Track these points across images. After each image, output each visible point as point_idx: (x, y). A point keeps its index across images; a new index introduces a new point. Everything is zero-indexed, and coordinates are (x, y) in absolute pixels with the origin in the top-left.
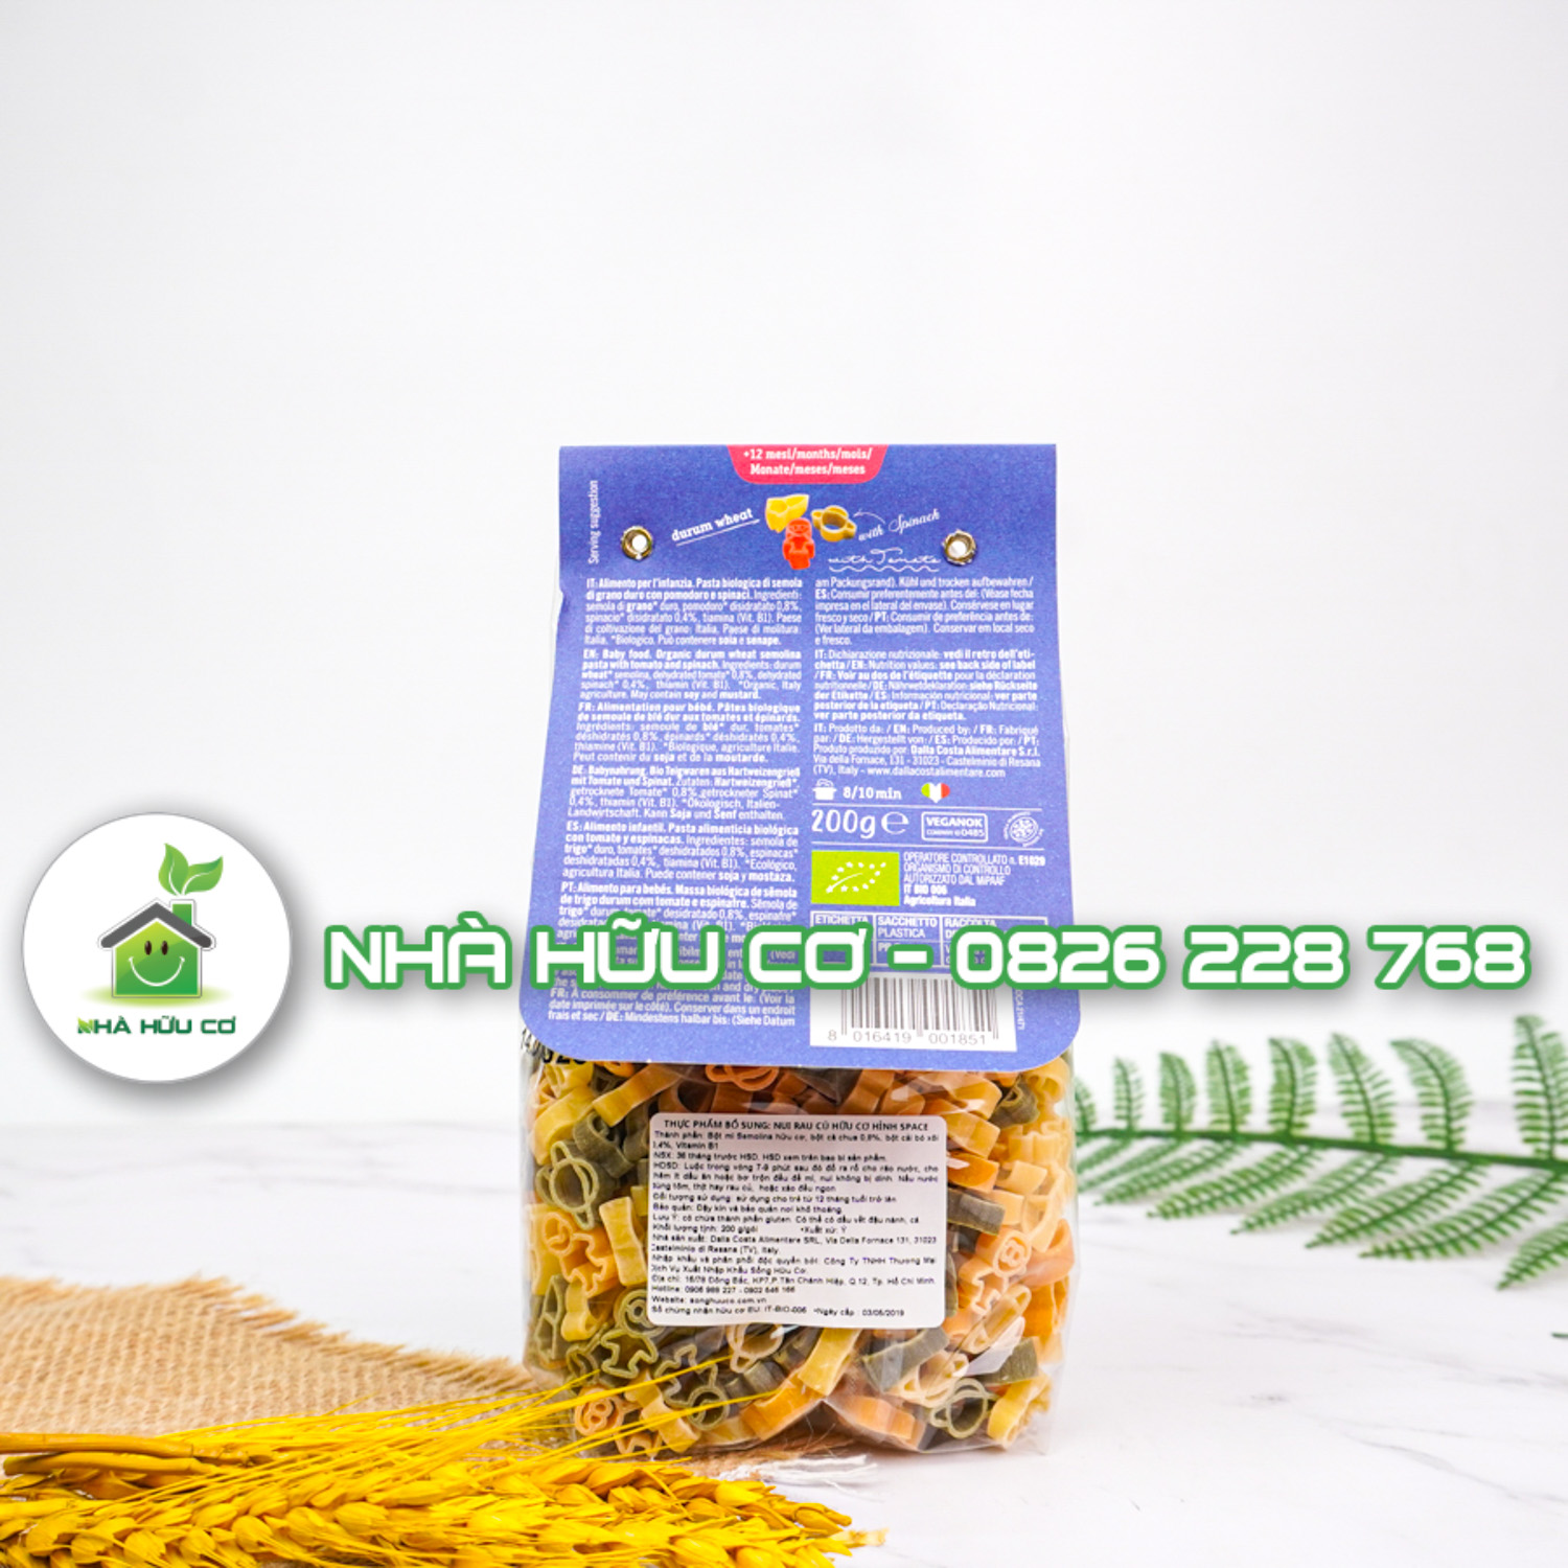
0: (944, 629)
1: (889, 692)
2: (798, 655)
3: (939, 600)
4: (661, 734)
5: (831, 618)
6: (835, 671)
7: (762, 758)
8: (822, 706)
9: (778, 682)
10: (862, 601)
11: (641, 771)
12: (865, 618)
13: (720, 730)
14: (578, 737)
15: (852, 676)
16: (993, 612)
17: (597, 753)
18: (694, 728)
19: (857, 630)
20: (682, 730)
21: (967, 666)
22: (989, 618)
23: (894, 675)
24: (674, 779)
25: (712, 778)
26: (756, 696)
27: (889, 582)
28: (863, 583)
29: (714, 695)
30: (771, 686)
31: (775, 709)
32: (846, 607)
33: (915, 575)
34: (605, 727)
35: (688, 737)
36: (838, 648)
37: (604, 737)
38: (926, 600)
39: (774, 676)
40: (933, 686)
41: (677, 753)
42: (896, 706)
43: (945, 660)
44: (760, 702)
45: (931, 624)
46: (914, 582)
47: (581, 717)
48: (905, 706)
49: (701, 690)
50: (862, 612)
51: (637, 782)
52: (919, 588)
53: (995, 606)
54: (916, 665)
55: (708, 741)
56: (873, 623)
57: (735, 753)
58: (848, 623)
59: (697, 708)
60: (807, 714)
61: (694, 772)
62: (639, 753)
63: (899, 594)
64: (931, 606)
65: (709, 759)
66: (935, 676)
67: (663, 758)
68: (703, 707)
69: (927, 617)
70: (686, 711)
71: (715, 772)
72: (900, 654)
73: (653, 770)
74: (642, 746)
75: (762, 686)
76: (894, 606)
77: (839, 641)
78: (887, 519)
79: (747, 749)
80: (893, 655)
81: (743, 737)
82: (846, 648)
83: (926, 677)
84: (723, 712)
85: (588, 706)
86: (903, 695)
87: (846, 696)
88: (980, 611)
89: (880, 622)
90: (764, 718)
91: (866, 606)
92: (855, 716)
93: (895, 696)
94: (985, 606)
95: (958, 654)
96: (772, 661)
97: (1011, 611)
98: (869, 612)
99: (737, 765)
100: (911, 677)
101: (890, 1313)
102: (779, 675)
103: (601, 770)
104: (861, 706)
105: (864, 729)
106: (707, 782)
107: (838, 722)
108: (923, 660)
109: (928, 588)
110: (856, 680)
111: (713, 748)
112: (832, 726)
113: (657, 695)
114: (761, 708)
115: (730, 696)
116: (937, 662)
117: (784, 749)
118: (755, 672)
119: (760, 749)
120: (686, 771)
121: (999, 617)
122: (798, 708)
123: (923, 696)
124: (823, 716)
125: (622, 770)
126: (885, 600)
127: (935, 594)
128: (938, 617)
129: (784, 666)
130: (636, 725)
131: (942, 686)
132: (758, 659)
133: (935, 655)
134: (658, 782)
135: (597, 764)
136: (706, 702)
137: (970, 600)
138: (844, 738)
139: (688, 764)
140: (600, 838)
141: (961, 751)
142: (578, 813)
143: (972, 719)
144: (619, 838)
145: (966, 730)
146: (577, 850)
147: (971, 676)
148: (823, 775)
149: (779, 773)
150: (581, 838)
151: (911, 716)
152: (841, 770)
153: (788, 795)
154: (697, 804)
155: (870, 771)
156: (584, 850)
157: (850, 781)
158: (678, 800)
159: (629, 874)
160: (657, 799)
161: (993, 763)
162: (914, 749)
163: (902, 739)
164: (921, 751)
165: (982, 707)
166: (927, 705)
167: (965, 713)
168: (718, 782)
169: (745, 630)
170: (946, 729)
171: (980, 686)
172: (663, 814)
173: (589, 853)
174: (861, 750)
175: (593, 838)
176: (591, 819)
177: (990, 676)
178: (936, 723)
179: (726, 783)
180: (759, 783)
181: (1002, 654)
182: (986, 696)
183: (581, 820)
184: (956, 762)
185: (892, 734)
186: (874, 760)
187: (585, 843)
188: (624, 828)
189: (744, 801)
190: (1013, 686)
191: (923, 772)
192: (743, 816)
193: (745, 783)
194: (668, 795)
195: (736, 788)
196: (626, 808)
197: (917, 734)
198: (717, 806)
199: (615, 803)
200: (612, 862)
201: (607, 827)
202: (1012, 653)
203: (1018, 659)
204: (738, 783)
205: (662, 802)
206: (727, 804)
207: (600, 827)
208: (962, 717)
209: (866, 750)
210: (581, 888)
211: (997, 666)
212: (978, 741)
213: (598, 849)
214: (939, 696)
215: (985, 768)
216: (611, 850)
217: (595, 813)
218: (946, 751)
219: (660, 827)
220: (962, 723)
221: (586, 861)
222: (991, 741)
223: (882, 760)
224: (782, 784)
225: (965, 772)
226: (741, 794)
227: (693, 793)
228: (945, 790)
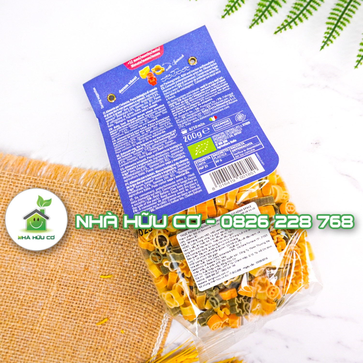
0: (198, 82)
1: (190, 102)
2: (164, 105)
3: (193, 76)
4: (136, 138)
5: (168, 93)
6: (174, 104)
7: (164, 132)
8: (175, 113)
9: (161, 113)
11: (135, 149)
12: (176, 89)
13: (151, 130)
14: (115, 148)
15: (179, 103)
16: (208, 72)
17: (121, 150)
18: (144, 133)
19: (176, 93)
20: (141, 135)
21: (207, 88)
22: (208, 74)
23: (190, 98)
24: (144, 146)
25: (153, 142)
26: (157, 119)
27: (179, 77)
28: (172, 81)
29: (146, 124)
30: (160, 115)
31: (163, 119)
32: (170, 89)
33: (184, 73)
34: (121, 143)
35: (143, 136)
36: (173, 99)
37: (122, 145)
38: (190, 77)
39: (159, 112)
40: (201, 96)
41: (142, 141)
42: (194, 105)
43: (201, 89)
44: (158, 120)
45: (194, 82)
46: (185, 75)
47: (114, 144)
48: (196, 103)
49: (142, 124)
51: (134, 151)
52: (187, 75)
53: (208, 71)
54: (194, 94)
55: (149, 134)
56: (179, 89)
57: (157, 133)
58: (173, 92)
59: (143, 128)
60: (172, 117)
61: (148, 143)
62: (132, 145)
63: (182, 79)
64: (192, 78)
65: (151, 138)
66: (201, 93)
67: (139, 143)
68: (144, 127)
69: (192, 81)
70: (140, 130)
71: (153, 140)
72: (189, 93)
73: (137, 147)
74: (132, 143)
75: (157, 116)
76: (182, 83)
77: (172, 97)
78: (171, 63)
79: (160, 131)
80: (187, 94)
81: (157, 129)
82: (175, 98)
83: (198, 95)
84: (150, 126)
85: (115, 141)
86: (194, 102)
87: (180, 108)
88: (205, 74)
89: (181, 88)
90: (161, 123)
91: (175, 86)
92: (184, 111)
93: (192, 103)
94: (205, 72)
95: (204, 86)
96: (157, 110)
97: (213, 70)
98: (177, 87)
99: (159, 136)
100: (194, 96)
101: (263, 260)
102: (161, 112)
103: (124, 153)
104: (185, 109)
105: (188, 113)
107: (180, 115)
108: (196, 92)
109: (189, 74)
110: (181, 104)
111: (151, 135)
112: (179, 117)
113: (131, 130)
114: (159, 121)
115: (150, 122)
116: (199, 90)
117: (169, 127)
118: (154, 114)
119: (163, 129)
120: (146, 143)
121: (210, 73)
122: (169, 117)
123: (200, 99)
124: (176, 115)
125: (130, 151)
126: (180, 82)
127: (191, 75)
128: (195, 80)
129: (161, 109)
130: (129, 139)
131: (203, 95)
132: (154, 111)
133: (198, 89)
134: (140, 149)
135: (122, 152)
136: (144, 126)
137: (201, 72)
138: (183, 118)
139: (146, 142)
140: (131, 169)
141: (215, 107)
142: (122, 166)
143: (215, 98)
144: (135, 167)
145: (214, 102)
146: (126, 174)
147: (210, 89)
148: (182, 128)
149: (170, 133)
150: (125, 171)
151: (198, 105)
152: (186, 125)
153: (175, 137)
154: (152, 149)
155: (194, 122)
156: (128, 173)
157: (190, 126)
158: (147, 151)
159: (141, 174)
160: (141, 153)
161: (225, 105)
162: (203, 112)
163: (199, 111)
164: (205, 111)
165: (216, 95)
166: (202, 101)
167: (212, 98)
168: (155, 142)
169: (147, 106)
170: (209, 104)
171: (213, 91)
172: (144, 156)
173: (129, 174)
174: (190, 118)
175: (129, 170)
176: (126, 165)
177: (214, 87)
178: (206, 103)
179: (157, 142)
180: (166, 137)
181: (215, 81)
182: (216, 92)
183: (124, 167)
184: (215, 110)
185: (195, 111)
186: (194, 119)
187: (127, 172)
188: (136, 164)
189: (164, 143)
190: (221, 86)
191: (208, 116)
192: (165, 147)
193: (162, 139)
194: (144, 151)
195: (161, 141)
196: (134, 159)
197: (202, 108)
198: (157, 148)
199: (131, 159)
200: (136, 173)
201: (131, 165)
202: (218, 79)
203: (220, 80)
204: (161, 140)
205: (143, 153)
206: (160, 146)
207: (129, 166)
208: (211, 99)
209: (191, 117)
210: (131, 183)
211: (215, 84)
212: (219, 102)
213: (131, 172)
214: (204, 97)
215: (223, 108)
216: (134, 170)
217: (127, 164)
218: (211, 108)
219: (145, 159)
220: (212, 100)
221: (129, 176)
222: (222, 101)
223: (196, 118)
224: (172, 135)
225: (219, 111)
226: (163, 142)
227: (150, 148)
228: (216, 117)
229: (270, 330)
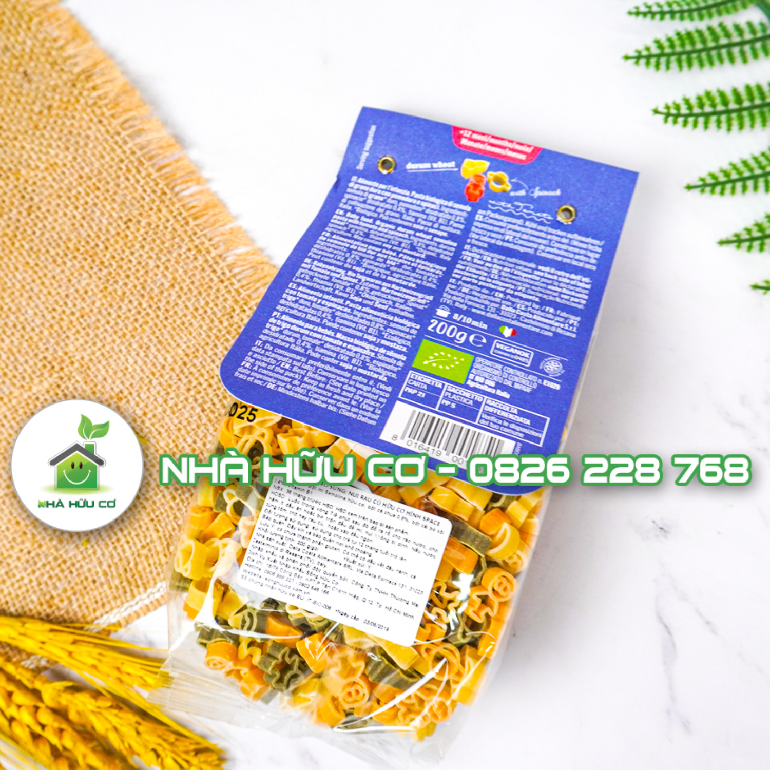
0: (543, 255)
1: (500, 276)
2: (455, 245)
3: (545, 239)
4: (362, 258)
5: (480, 232)
6: (473, 258)
7: (414, 286)
8: (459, 272)
9: (439, 254)
10: (501, 227)
11: (343, 272)
12: (500, 236)
13: (396, 266)
14: (316, 246)
15: (482, 263)
16: (575, 254)
17: (322, 256)
18: (382, 260)
19: (493, 241)
20: (375, 260)
21: (550, 276)
22: (572, 256)
23: (506, 269)
24: (360, 280)
25: (381, 286)
26: (423, 256)
27: (520, 222)
28: (505, 219)
29: (400, 249)
30: (434, 254)
31: (432, 265)
32: (491, 228)
33: (536, 222)
34: (333, 246)
35: (376, 264)
36: (479, 247)
37: (330, 250)
38: (538, 237)
39: (437, 250)
40: (527, 280)
41: (367, 269)
42: (501, 284)
43: (537, 270)
44: (424, 260)
45: (536, 250)
46: (534, 225)
47: (321, 238)
48: (507, 285)
49: (394, 245)
50: (499, 233)
51: (338, 276)
52: (536, 230)
53: (577, 250)
54: (520, 268)
55: (387, 269)
56: (503, 241)
57: (400, 279)
58: (490, 237)
59: (387, 252)
60: (448, 274)
61: (372, 280)
62: (345, 262)
63: (523, 230)
64: (540, 241)
65: (384, 277)
66: (530, 276)
67: (358, 269)
68: (391, 253)
69: (535, 246)
70: (381, 252)
71: (384, 284)
72: (514, 260)
73: (350, 273)
74: (349, 260)
75: (429, 253)
76: (519, 235)
77: (481, 244)
78: (530, 188)
79: (407, 279)
80: (509, 259)
81: (407, 273)
82: (484, 248)
83: (524, 275)
84: (401, 258)
85: (328, 234)
86: (507, 280)
87: (474, 271)
88: (567, 251)
89: (508, 241)
90: (423, 268)
91: (502, 231)
92: (476, 282)
93: (502, 279)
94: (571, 249)
95: (547, 269)
96: (439, 243)
97: (586, 256)
98: (503, 234)
99: (398, 285)
100: (516, 272)
101: (380, 627)
102: (440, 251)
103: (321, 265)
104: (481, 278)
105: (479, 289)
106: (378, 288)
107: (464, 282)
108: (525, 267)
109: (541, 231)
110: (483, 266)
111: (388, 272)
112: (460, 282)
113: (368, 240)
114: (423, 263)
115: (409, 252)
116: (533, 269)
117: (428, 285)
118: (427, 246)
119: (416, 281)
120: (368, 279)
121: (577, 257)
122: (444, 269)
123: (519, 284)
124: (457, 276)
125: (333, 268)
126: (515, 231)
127: (543, 235)
128: (542, 247)
129: (445, 247)
130: (350, 250)
131: (532, 282)
132: (432, 240)
133: (533, 266)
134: (350, 279)
135: (320, 261)
136: (394, 251)
137: (563, 244)
138: (464, 290)
139: (370, 276)
140: (305, 296)
141: (531, 316)
142: (298, 280)
143: (543, 303)
144: (315, 299)
145: (537, 307)
146: (290, 298)
147: (550, 282)
148: (445, 304)
149: (420, 295)
150: (294, 293)
151: (508, 291)
152: (457, 304)
153: (421, 307)
154: (367, 296)
155: (474, 310)
156: (294, 299)
157: (460, 311)
158: (357, 291)
159: (314, 319)
160: (345, 287)
161: (547, 327)
162: (503, 307)
163: (498, 300)
164: (507, 309)
165: (551, 298)
166: (520, 288)
167: (541, 298)
168: (383, 289)
169: (430, 224)
170: (526, 303)
171: (553, 288)
172: (346, 295)
173: (296, 302)
174: (473, 298)
175: (301, 295)
176: (304, 286)
177: (561, 285)
178: (521, 298)
179: (388, 291)
180: (407, 297)
181: (573, 276)
182: (556, 294)
183: (299, 285)
184: (526, 321)
185: (494, 296)
186: (478, 306)
187: (295, 296)
188: (320, 295)
189: (394, 302)
190: (573, 293)
191: (504, 320)
192: (390, 310)
193: (399, 294)
194: (353, 287)
195: (392, 295)
196: (326, 286)
197: (508, 300)
198: (378, 300)
199: (322, 282)
200: (306, 310)
201: (312, 292)
202: (579, 277)
203: (581, 282)
204: (395, 293)
205: (348, 290)
206: (385, 302)
207: (308, 291)
208: (537, 300)
209: (476, 299)
210: (284, 317)
211: (568, 281)
212: (543, 314)
213: (302, 301)
214: (528, 286)
215: (541, 329)
216: (308, 304)
217: (308, 283)
218: (522, 313)
219: (341, 301)
220: (537, 303)
221: (293, 305)
222: (550, 316)
223: (483, 307)
224: (420, 301)
225: (529, 327)
226: (395, 299)
227: (367, 290)
228: (514, 333)
229: (312, 758)
